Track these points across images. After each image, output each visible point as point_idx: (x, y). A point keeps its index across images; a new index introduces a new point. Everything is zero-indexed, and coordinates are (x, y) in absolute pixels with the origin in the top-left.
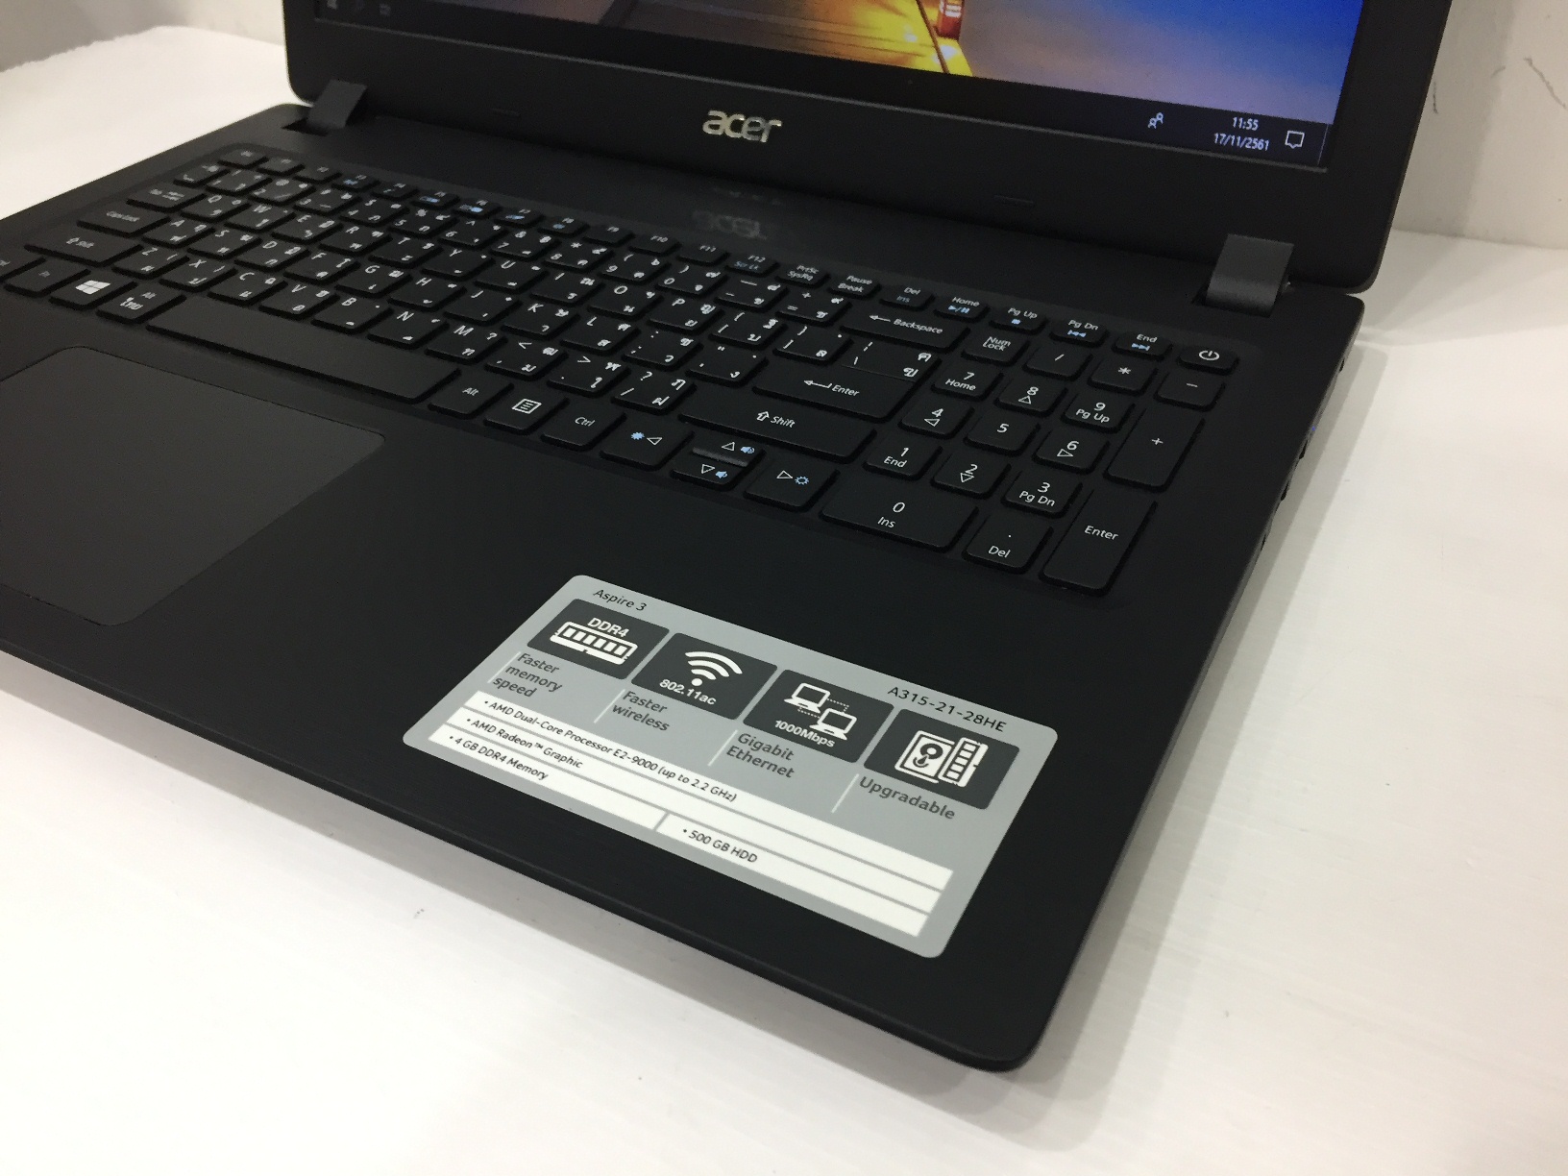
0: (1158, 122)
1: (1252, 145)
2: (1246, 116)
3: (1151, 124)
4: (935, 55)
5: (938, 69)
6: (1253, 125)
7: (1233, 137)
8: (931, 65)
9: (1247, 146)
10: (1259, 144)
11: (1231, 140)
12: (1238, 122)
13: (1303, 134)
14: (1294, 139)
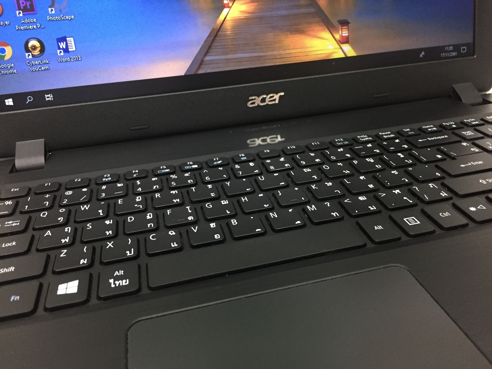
0: (423, 55)
1: (452, 55)
2: (449, 46)
3: (421, 56)
4: (341, 51)
5: (343, 56)
6: (451, 48)
7: (446, 54)
8: (340, 55)
9: (451, 56)
10: (454, 54)
11: (446, 55)
12: (447, 48)
13: (466, 47)
14: (464, 50)
